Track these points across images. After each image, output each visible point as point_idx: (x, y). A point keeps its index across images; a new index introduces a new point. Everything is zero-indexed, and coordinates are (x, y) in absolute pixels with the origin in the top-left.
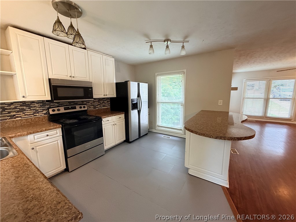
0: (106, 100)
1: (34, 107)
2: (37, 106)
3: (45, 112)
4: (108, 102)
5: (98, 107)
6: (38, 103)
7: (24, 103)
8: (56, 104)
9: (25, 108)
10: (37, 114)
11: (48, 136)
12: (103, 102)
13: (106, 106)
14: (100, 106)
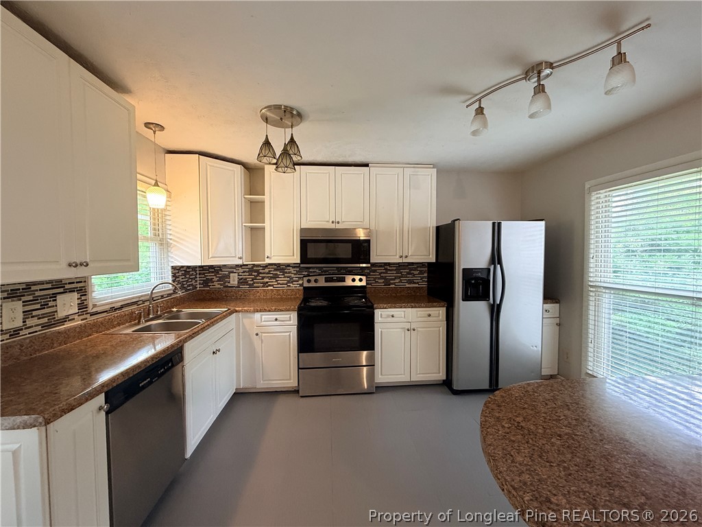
0: (418, 267)
1: (289, 273)
2: (293, 272)
3: (301, 282)
4: (421, 272)
5: (394, 284)
6: (294, 267)
7: (278, 267)
8: (317, 271)
9: (279, 273)
10: (291, 285)
11: (276, 320)
12: (408, 273)
13: (415, 283)
14: (401, 282)
